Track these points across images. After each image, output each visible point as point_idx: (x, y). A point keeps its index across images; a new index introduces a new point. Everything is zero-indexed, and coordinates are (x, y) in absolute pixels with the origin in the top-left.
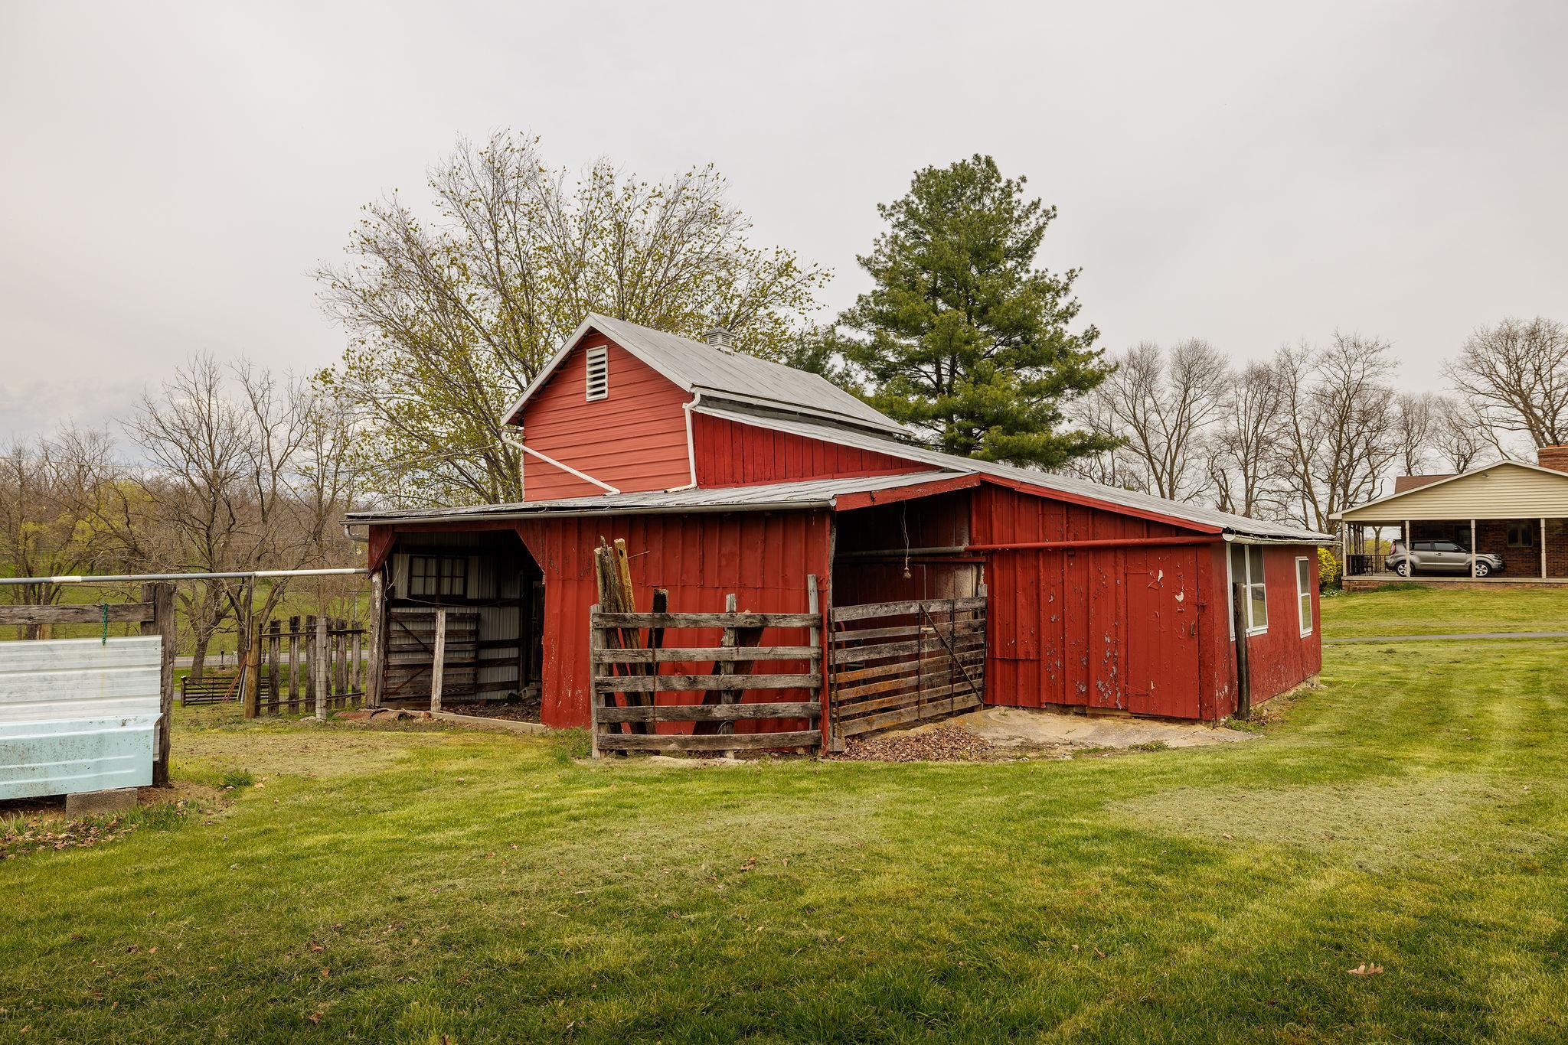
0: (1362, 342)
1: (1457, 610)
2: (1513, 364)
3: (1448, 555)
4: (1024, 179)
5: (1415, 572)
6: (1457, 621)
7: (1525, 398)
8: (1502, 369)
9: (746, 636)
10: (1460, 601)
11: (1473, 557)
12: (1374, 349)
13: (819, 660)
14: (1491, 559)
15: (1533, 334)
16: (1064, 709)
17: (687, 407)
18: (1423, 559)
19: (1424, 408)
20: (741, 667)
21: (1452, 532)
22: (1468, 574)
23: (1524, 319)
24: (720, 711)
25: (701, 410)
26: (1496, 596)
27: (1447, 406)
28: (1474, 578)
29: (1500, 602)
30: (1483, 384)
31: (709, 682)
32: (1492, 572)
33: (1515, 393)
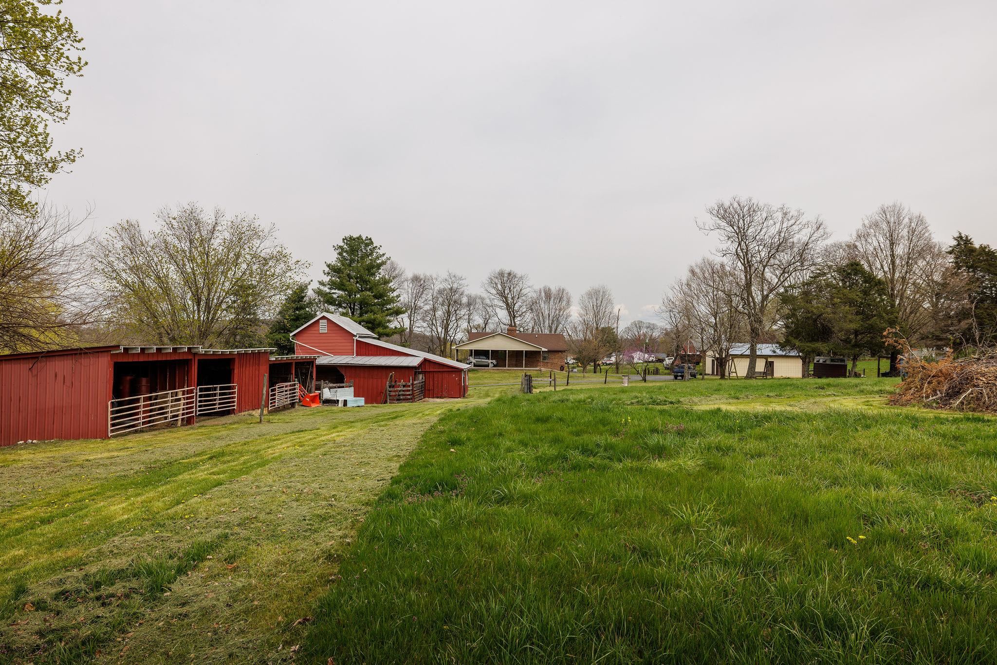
0: (456, 276)
1: (486, 378)
2: (503, 284)
3: (484, 361)
4: (381, 246)
5: (475, 365)
6: (486, 381)
7: (506, 298)
8: (500, 287)
9: (404, 386)
10: (486, 375)
11: (490, 361)
12: (461, 279)
13: (412, 390)
14: (494, 361)
15: (509, 274)
16: (438, 397)
17: (355, 338)
18: (477, 361)
19: (475, 300)
20: (403, 391)
21: (484, 353)
22: (488, 366)
23: (507, 270)
24: (401, 397)
25: (358, 339)
26: (496, 373)
27: (482, 299)
28: (490, 368)
29: (496, 375)
30: (494, 292)
31: (400, 393)
32: (495, 366)
33: (503, 295)
